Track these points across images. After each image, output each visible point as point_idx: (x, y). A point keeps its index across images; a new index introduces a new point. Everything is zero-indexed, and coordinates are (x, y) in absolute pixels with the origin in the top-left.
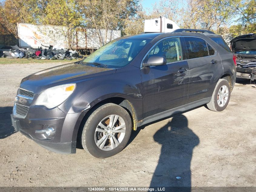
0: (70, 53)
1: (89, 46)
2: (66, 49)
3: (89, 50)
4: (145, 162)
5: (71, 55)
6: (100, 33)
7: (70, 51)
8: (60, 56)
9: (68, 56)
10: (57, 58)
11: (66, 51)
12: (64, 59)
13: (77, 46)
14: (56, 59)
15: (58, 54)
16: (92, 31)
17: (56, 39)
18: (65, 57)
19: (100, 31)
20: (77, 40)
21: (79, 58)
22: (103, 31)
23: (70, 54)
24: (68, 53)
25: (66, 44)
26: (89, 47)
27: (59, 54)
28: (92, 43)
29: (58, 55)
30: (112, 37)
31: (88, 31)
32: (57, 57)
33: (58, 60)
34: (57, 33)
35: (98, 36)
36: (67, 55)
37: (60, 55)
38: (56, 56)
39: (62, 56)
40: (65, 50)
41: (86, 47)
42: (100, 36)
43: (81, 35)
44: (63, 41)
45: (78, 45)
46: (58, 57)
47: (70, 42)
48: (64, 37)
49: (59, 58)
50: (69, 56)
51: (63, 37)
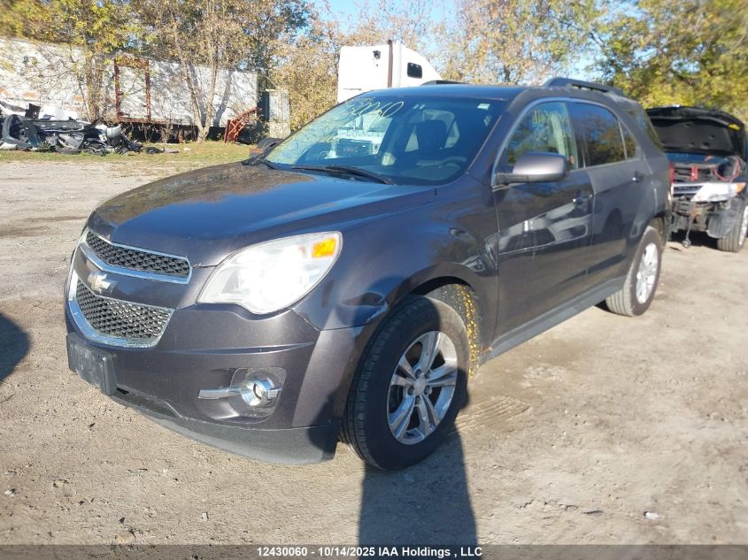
0: (99, 132)
1: (158, 114)
2: (85, 119)
3: (158, 126)
4: (528, 473)
5: (102, 138)
6: (194, 76)
7: (98, 127)
8: (64, 141)
9: (91, 142)
10: (57, 148)
11: (86, 127)
12: (79, 152)
13: (120, 114)
14: (52, 149)
15: (58, 134)
16: (168, 70)
17: (47, 86)
18: (82, 147)
19: (193, 71)
20: (118, 94)
21: (129, 150)
22: (204, 73)
23: (100, 136)
24: (91, 134)
25: (82, 103)
26: (156, 118)
27: (61, 135)
28: (167, 106)
29: (60, 138)
30: (232, 91)
31: (156, 68)
32: (54, 144)
33: (58, 155)
34: (51, 67)
35: (186, 85)
36: (90, 139)
37: (66, 137)
38: (51, 141)
39: (71, 142)
40: (82, 125)
41: (149, 117)
42: (193, 87)
43: (130, 79)
44: (70, 94)
45: (123, 110)
46: (59, 144)
47: (94, 98)
48: (76, 82)
49: (62, 146)
50: (94, 142)
51: (70, 81)
